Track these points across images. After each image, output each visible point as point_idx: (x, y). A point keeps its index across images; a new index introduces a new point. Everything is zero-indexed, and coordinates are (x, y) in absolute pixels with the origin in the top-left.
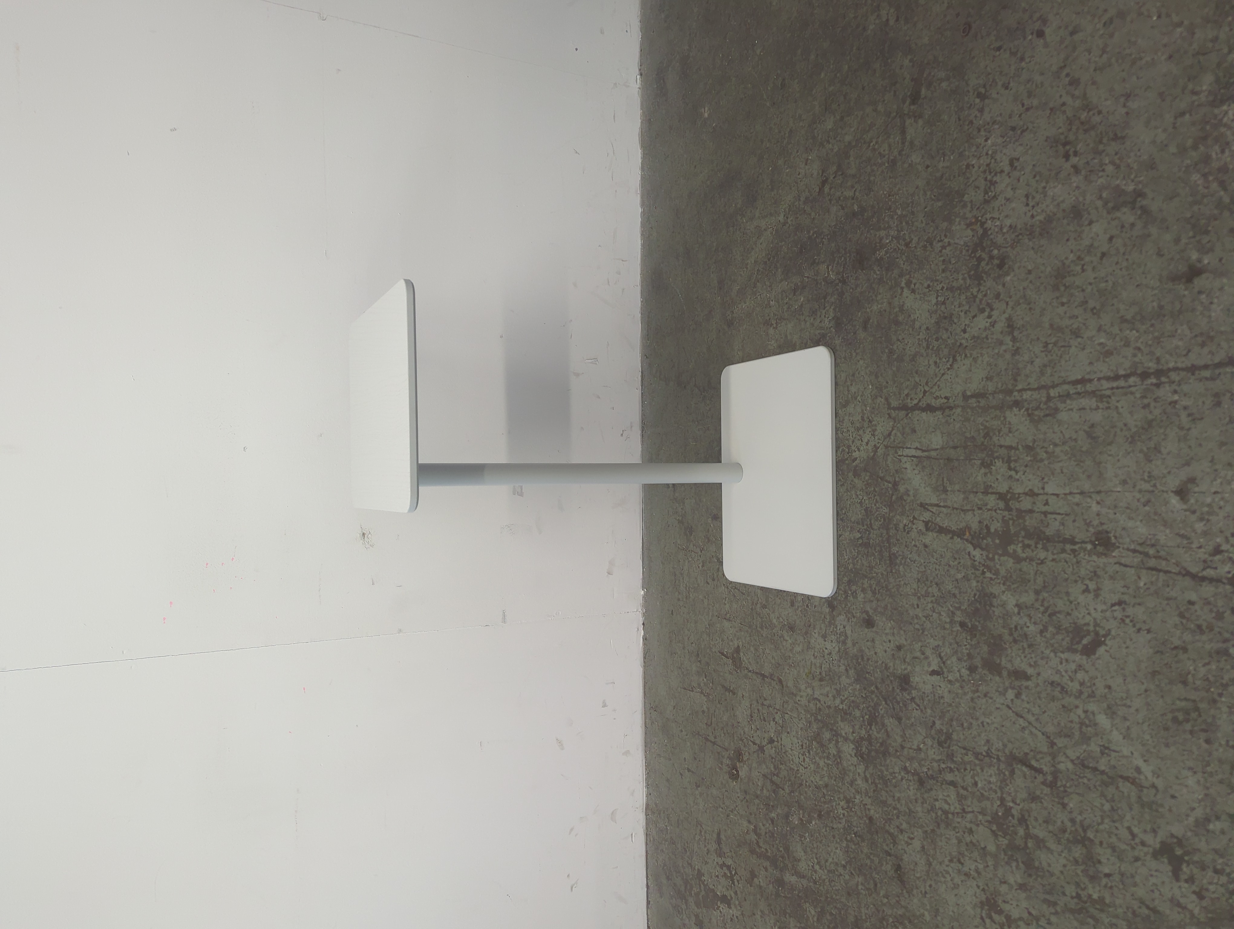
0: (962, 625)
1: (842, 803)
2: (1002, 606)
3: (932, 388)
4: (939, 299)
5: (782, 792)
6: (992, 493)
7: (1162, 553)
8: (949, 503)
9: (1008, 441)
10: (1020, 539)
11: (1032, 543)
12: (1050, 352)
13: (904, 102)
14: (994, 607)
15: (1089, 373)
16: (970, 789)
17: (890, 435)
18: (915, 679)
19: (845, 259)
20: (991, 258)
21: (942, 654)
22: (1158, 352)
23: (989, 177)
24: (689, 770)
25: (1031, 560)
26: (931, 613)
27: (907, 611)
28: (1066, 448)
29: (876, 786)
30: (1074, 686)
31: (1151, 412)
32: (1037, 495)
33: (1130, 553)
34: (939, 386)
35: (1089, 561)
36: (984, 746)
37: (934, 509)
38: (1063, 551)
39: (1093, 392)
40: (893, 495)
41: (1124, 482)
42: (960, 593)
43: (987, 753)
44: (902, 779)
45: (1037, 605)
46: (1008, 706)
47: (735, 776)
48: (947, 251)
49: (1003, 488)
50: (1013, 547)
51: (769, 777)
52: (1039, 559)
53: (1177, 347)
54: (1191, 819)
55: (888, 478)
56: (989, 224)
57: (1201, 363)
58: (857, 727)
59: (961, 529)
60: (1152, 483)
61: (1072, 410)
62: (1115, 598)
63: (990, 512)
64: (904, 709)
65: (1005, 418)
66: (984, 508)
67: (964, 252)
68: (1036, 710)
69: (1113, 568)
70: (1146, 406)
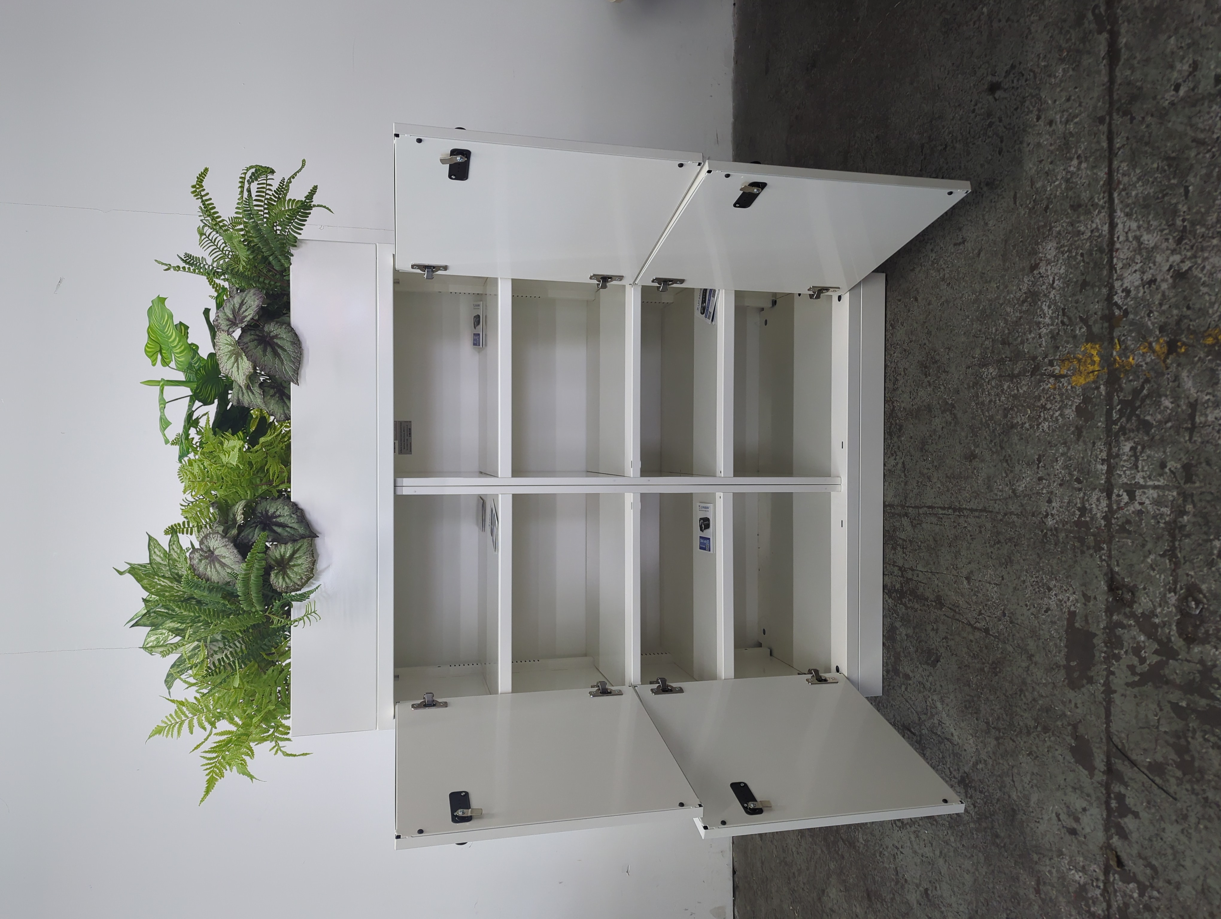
7: (961, 612)
9: (903, 536)
10: (908, 595)
11: (912, 599)
12: (919, 487)
15: (934, 503)
20: (896, 424)
22: (960, 498)
25: (912, 608)
28: (925, 545)
30: (928, 685)
31: (957, 531)
32: (914, 570)
33: (950, 610)
35: (934, 613)
38: (924, 605)
39: (936, 514)
41: (947, 569)
45: (914, 636)
53: (966, 497)
54: (971, 763)
56: (895, 404)
57: (975, 507)
60: (957, 571)
61: (927, 523)
62: (944, 635)
68: (913, 698)
69: (943, 617)
70: (955, 527)
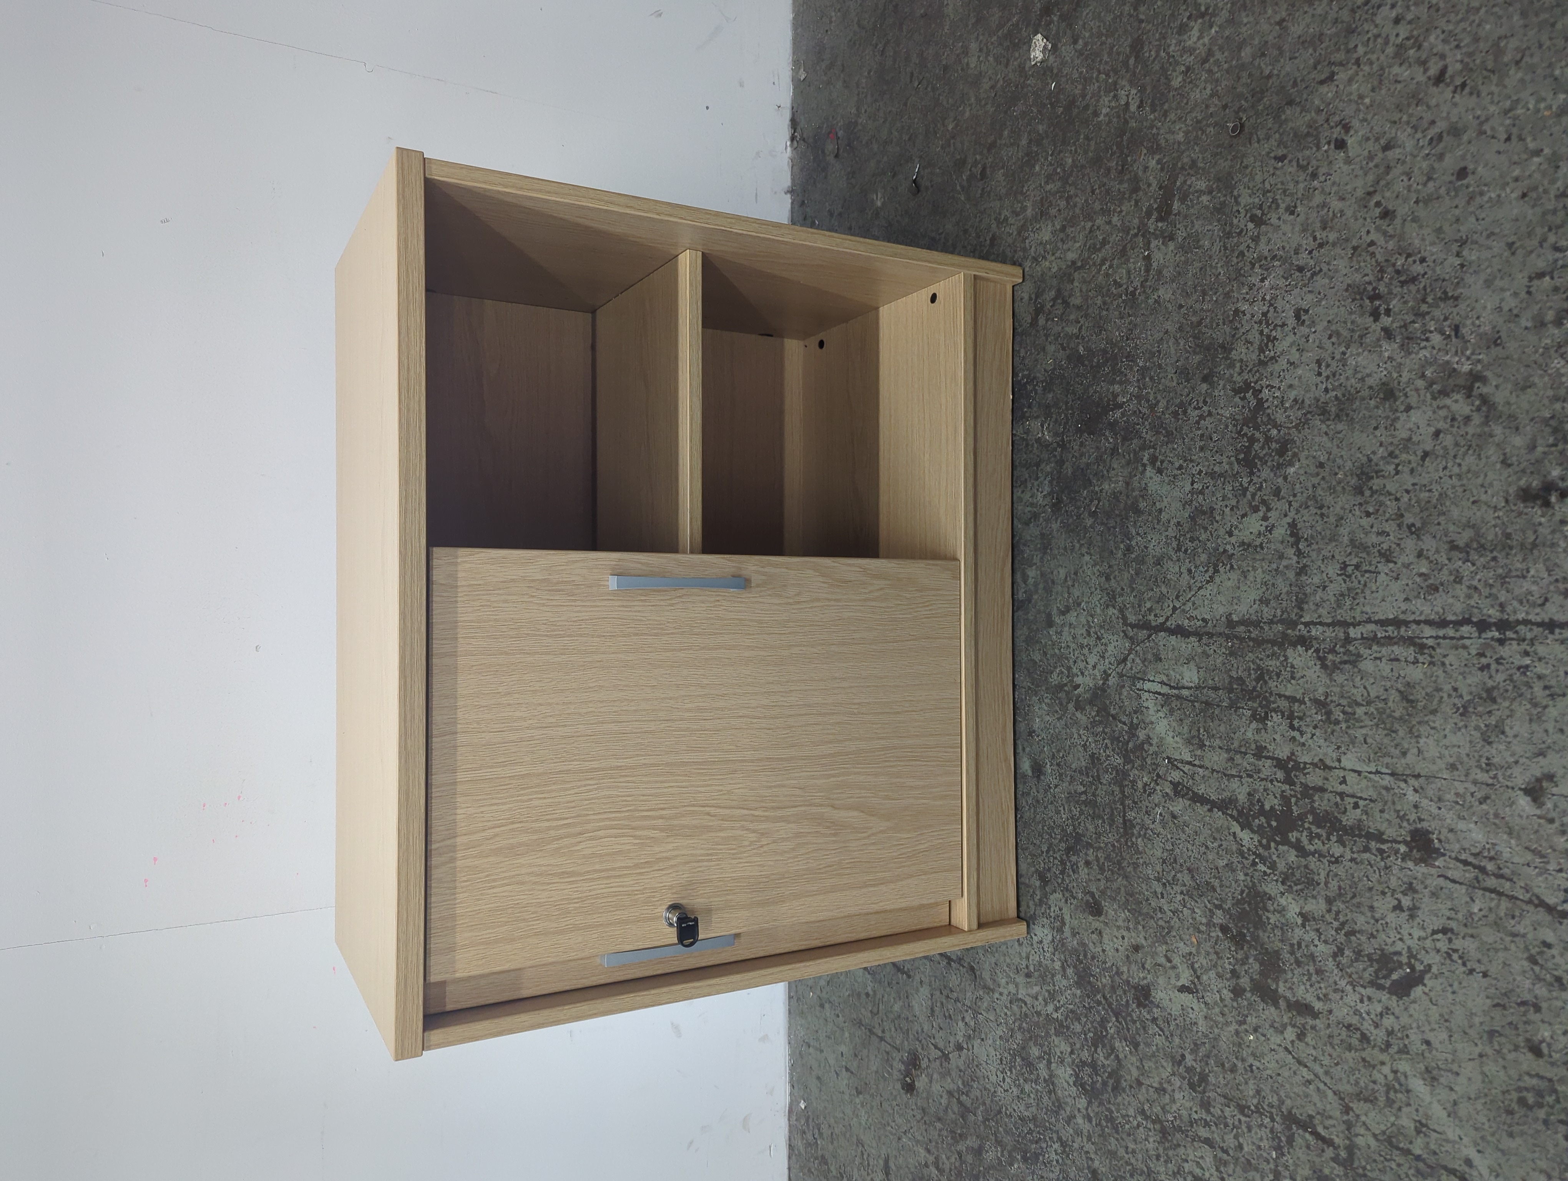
0: (1224, 929)
1: (1056, 1146)
2: (1279, 912)
3: (1184, 604)
4: (1196, 486)
5: (973, 1118)
6: (1267, 758)
7: (1506, 871)
8: (1207, 763)
9: (1290, 690)
10: (1306, 825)
11: (1323, 833)
12: (1349, 576)
13: (1149, 214)
14: (1268, 911)
15: (1404, 612)
16: (1231, 1152)
17: (1125, 660)
18: (1159, 995)
19: (1066, 416)
20: (1268, 439)
21: (1196, 966)
22: (1503, 596)
23: (1266, 331)
24: (847, 1069)
25: (1321, 855)
26: (1180, 909)
27: (1148, 900)
28: (1372, 709)
29: (1103, 1130)
30: (1379, 1036)
31: (1491, 677)
32: (1331, 768)
33: (1461, 866)
34: (1194, 604)
35: (1402, 869)
36: (1254, 1097)
37: (1186, 768)
38: (1367, 849)
39: (1410, 639)
40: (1128, 742)
41: (1453, 767)
42: (1221, 886)
43: (1256, 1107)
44: (1138, 1126)
45: (1329, 918)
46: (1286, 1049)
47: (910, 1088)
48: (1206, 423)
49: (1283, 753)
50: (1295, 834)
51: (956, 1094)
52: (1332, 856)
53: (1530, 593)
55: (1124, 719)
56: (1266, 393)
58: (1078, 1046)
59: (1223, 800)
60: (1492, 774)
61: (1380, 659)
62: (1437, 924)
63: (1264, 783)
64: (1142, 1031)
65: (1286, 659)
66: (1256, 777)
67: (1230, 427)
68: (1326, 1061)
69: (1435, 882)
70: (1484, 668)
